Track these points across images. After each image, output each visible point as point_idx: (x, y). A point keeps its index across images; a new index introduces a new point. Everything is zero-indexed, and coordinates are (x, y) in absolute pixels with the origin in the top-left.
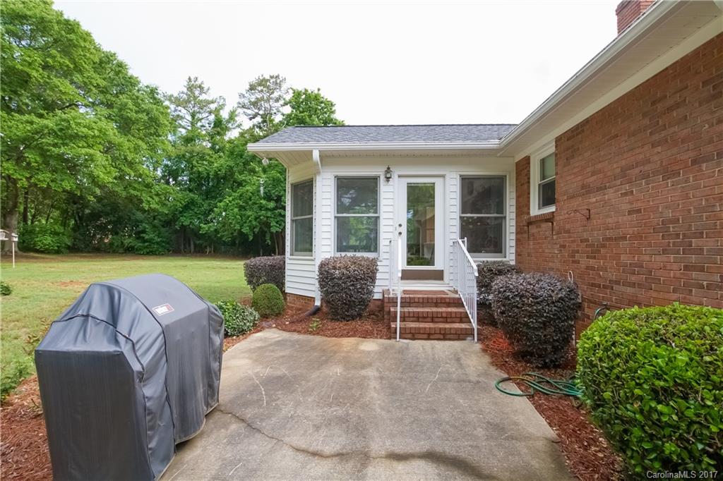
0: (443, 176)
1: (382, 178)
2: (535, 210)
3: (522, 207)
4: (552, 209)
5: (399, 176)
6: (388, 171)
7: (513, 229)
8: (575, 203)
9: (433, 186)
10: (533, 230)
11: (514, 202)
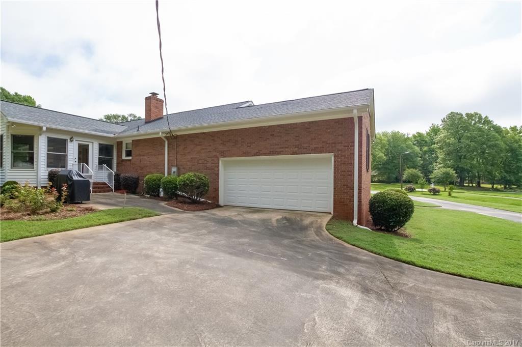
0: (92, 142)
1: (69, 140)
2: (124, 157)
3: (120, 155)
4: (130, 158)
5: (76, 140)
6: (72, 138)
7: (116, 162)
8: (137, 157)
9: (88, 145)
10: (124, 163)
11: (116, 154)
